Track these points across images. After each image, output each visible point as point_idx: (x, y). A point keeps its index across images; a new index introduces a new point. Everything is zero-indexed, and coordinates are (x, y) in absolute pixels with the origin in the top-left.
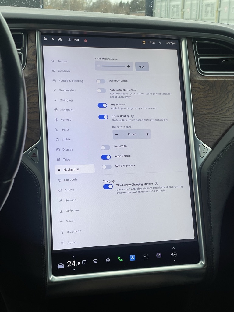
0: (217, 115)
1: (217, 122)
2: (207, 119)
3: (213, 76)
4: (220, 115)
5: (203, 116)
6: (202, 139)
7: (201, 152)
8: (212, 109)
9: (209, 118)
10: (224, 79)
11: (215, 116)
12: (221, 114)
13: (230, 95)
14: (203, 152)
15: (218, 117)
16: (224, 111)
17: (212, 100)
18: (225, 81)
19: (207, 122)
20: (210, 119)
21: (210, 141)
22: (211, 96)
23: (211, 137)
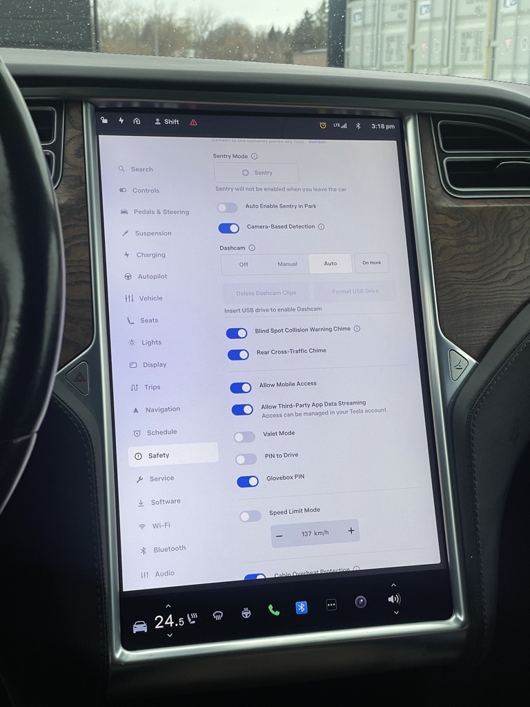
0: (488, 284)
1: (487, 301)
2: (466, 295)
3: (476, 198)
4: (494, 285)
5: (455, 286)
6: (454, 338)
7: (454, 369)
8: (476, 271)
9: (470, 293)
10: (501, 205)
11: (482, 287)
12: (497, 282)
13: (517, 241)
14: (458, 367)
15: (491, 290)
16: (504, 275)
17: (477, 252)
18: (504, 208)
19: (465, 300)
20: (473, 294)
21: (473, 343)
22: (473, 244)
23: (474, 334)
